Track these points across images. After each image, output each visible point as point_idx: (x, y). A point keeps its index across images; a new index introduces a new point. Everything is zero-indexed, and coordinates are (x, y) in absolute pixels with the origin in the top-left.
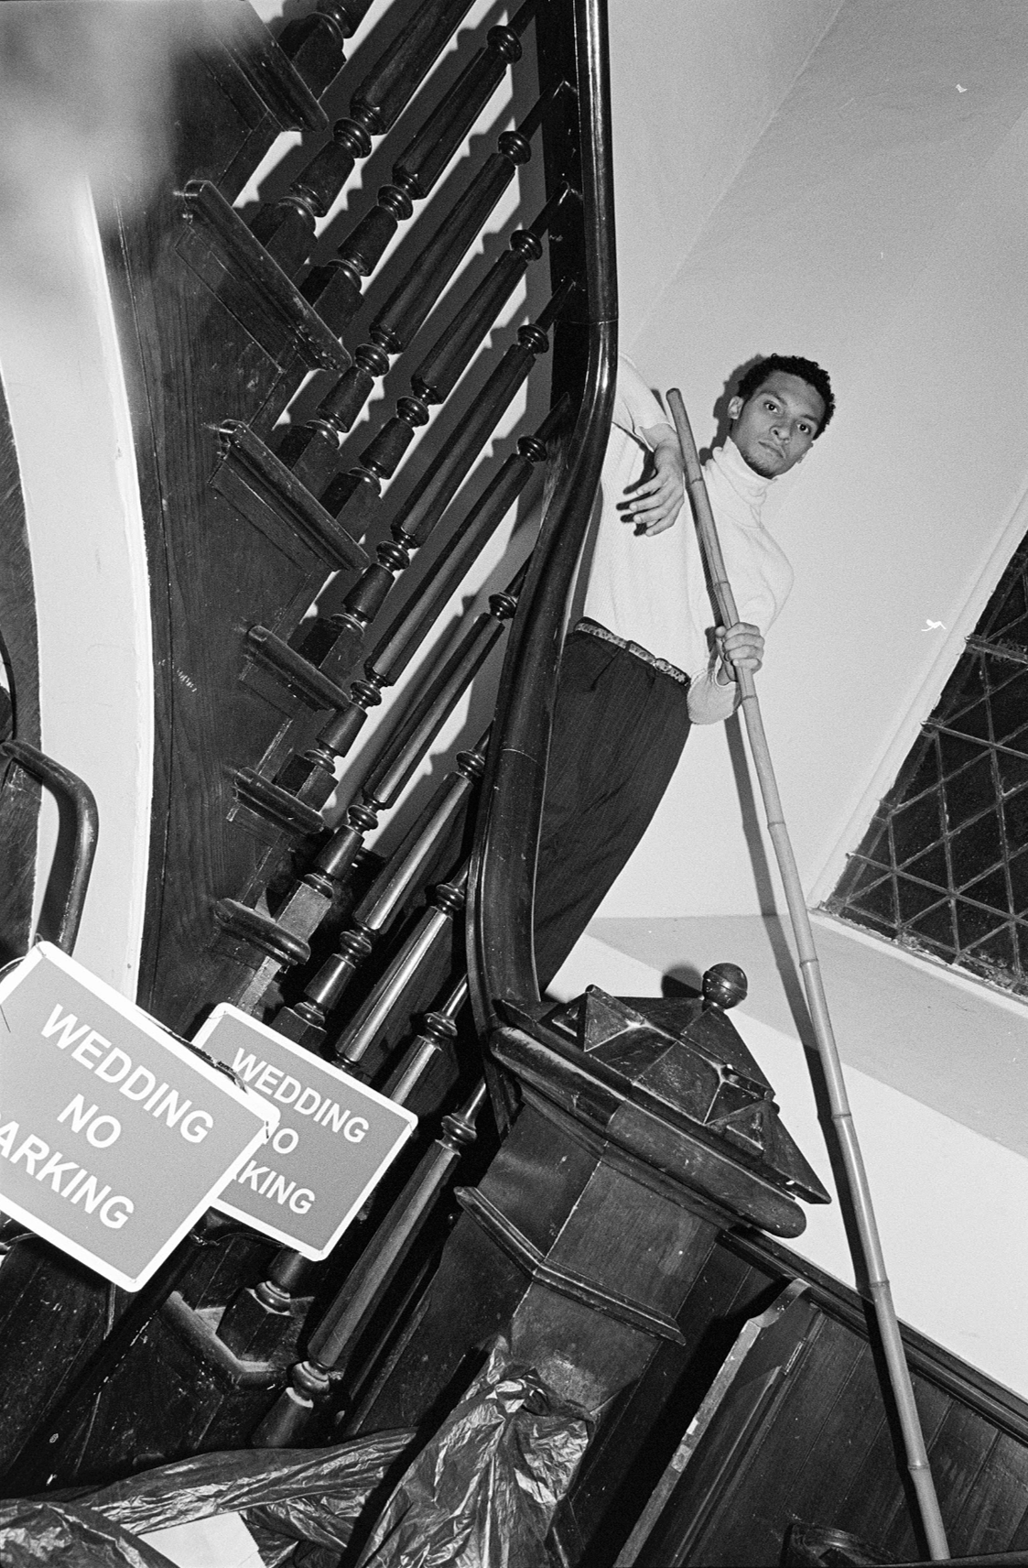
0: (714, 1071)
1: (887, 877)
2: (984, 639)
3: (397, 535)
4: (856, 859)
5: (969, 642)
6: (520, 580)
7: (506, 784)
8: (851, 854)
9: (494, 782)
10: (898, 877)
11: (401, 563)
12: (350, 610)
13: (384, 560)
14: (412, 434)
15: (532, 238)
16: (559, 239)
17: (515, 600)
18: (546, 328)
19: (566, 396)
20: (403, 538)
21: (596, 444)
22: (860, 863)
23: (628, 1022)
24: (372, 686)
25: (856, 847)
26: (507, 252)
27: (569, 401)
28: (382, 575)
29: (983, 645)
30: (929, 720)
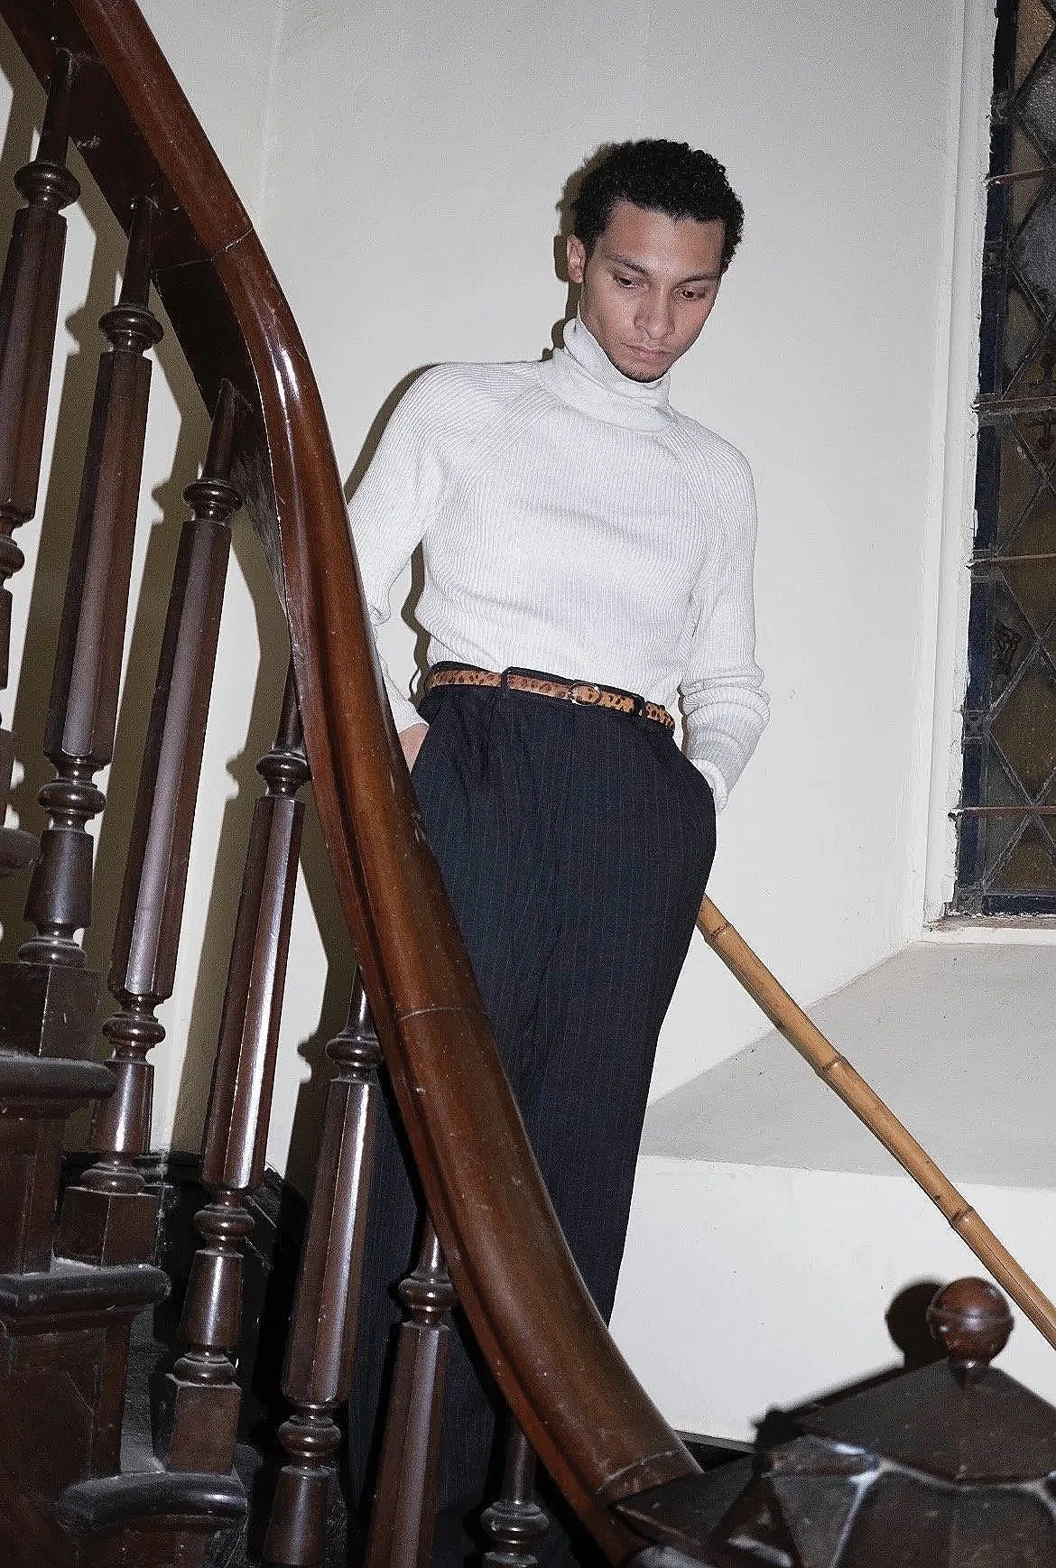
0: (1033, 1498)
1: (1025, 823)
2: (998, 396)
3: (64, 764)
4: (966, 815)
5: (980, 411)
6: (293, 716)
7: (431, 1073)
8: (956, 812)
9: (412, 1081)
10: (1043, 817)
11: (92, 804)
12: (46, 927)
13: (60, 819)
14: (9, 596)
15: (52, 170)
16: (95, 142)
17: (300, 752)
18: (143, 300)
19: (226, 389)
20: (74, 766)
21: (310, 440)
22: (975, 819)
23: (855, 1479)
24: (137, 1018)
25: (957, 797)
26: (20, 213)
27: (234, 393)
28: (68, 844)
29: (1001, 406)
30: (976, 555)
